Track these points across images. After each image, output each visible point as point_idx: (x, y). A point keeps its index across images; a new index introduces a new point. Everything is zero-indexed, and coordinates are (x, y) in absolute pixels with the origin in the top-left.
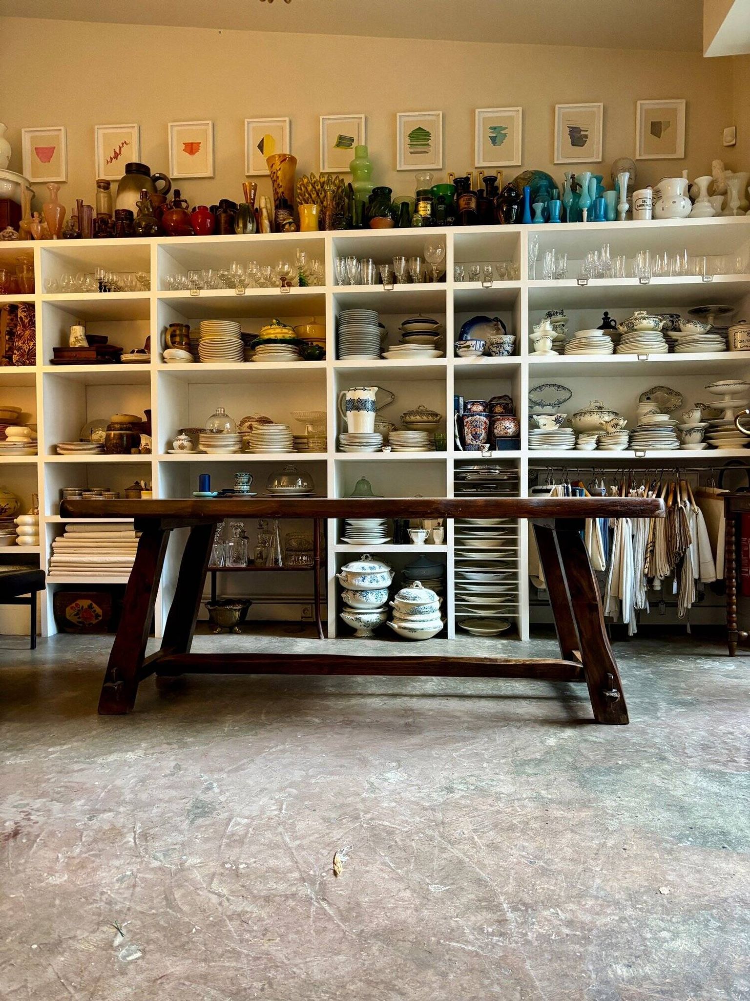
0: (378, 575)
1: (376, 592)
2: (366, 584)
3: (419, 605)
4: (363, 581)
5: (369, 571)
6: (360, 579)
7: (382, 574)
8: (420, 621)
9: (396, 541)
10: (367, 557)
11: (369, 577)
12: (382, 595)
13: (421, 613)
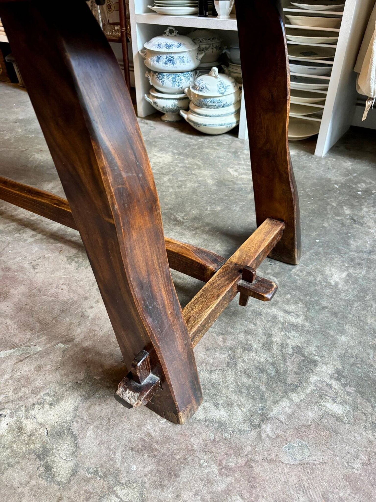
0: (176, 56)
1: (173, 75)
2: (160, 65)
3: (205, 98)
4: (158, 61)
5: (164, 50)
6: (155, 58)
7: (182, 55)
8: (206, 116)
9: (201, 13)
10: (171, 32)
11: (164, 57)
12: (181, 80)
13: (208, 107)
